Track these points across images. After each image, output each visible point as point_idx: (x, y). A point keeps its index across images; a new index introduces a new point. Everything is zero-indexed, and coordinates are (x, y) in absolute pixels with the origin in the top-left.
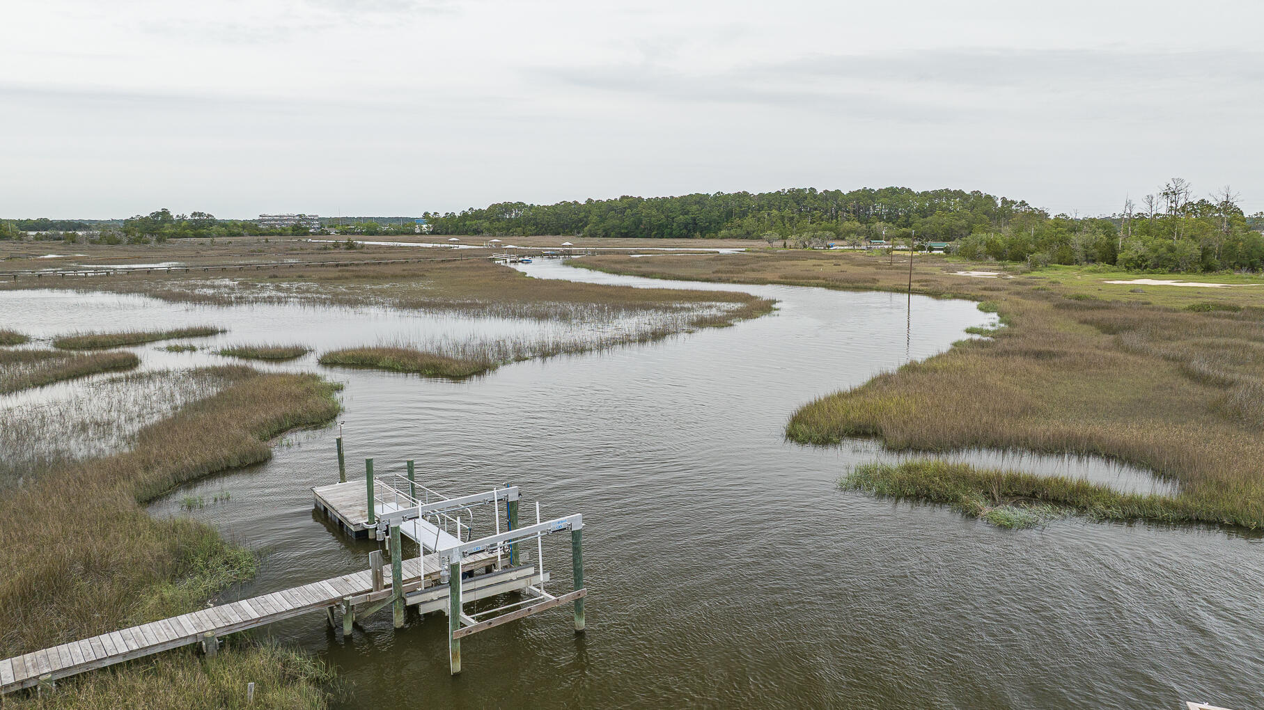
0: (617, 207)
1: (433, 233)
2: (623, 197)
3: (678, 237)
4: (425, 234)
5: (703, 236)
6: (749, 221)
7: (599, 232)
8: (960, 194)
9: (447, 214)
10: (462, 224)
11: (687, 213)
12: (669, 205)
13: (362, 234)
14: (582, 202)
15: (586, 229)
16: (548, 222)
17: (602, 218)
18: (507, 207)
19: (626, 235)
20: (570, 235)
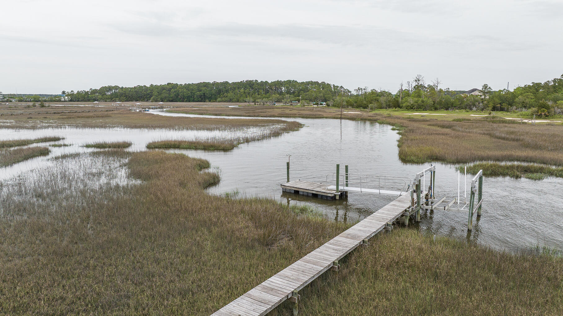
0: (167, 88)
1: (71, 101)
2: (168, 84)
3: (197, 102)
4: (67, 101)
5: (210, 101)
6: (230, 94)
7: (159, 99)
8: (317, 83)
9: (78, 91)
10: (86, 96)
11: (200, 91)
12: (192, 87)
13: (31, 102)
14: (148, 86)
15: (152, 98)
16: (132, 95)
17: (159, 93)
18: (110, 88)
19: (172, 101)
20: (143, 101)
